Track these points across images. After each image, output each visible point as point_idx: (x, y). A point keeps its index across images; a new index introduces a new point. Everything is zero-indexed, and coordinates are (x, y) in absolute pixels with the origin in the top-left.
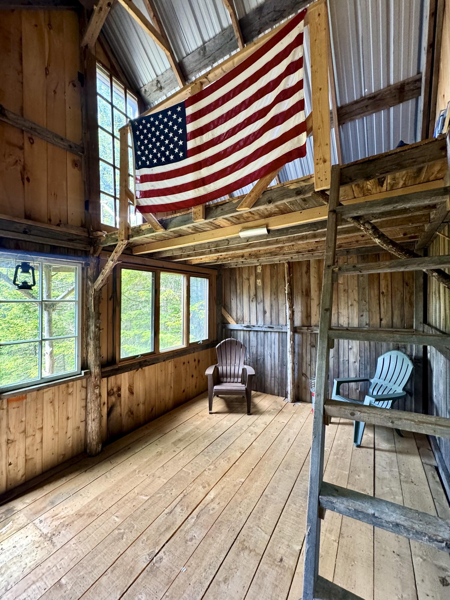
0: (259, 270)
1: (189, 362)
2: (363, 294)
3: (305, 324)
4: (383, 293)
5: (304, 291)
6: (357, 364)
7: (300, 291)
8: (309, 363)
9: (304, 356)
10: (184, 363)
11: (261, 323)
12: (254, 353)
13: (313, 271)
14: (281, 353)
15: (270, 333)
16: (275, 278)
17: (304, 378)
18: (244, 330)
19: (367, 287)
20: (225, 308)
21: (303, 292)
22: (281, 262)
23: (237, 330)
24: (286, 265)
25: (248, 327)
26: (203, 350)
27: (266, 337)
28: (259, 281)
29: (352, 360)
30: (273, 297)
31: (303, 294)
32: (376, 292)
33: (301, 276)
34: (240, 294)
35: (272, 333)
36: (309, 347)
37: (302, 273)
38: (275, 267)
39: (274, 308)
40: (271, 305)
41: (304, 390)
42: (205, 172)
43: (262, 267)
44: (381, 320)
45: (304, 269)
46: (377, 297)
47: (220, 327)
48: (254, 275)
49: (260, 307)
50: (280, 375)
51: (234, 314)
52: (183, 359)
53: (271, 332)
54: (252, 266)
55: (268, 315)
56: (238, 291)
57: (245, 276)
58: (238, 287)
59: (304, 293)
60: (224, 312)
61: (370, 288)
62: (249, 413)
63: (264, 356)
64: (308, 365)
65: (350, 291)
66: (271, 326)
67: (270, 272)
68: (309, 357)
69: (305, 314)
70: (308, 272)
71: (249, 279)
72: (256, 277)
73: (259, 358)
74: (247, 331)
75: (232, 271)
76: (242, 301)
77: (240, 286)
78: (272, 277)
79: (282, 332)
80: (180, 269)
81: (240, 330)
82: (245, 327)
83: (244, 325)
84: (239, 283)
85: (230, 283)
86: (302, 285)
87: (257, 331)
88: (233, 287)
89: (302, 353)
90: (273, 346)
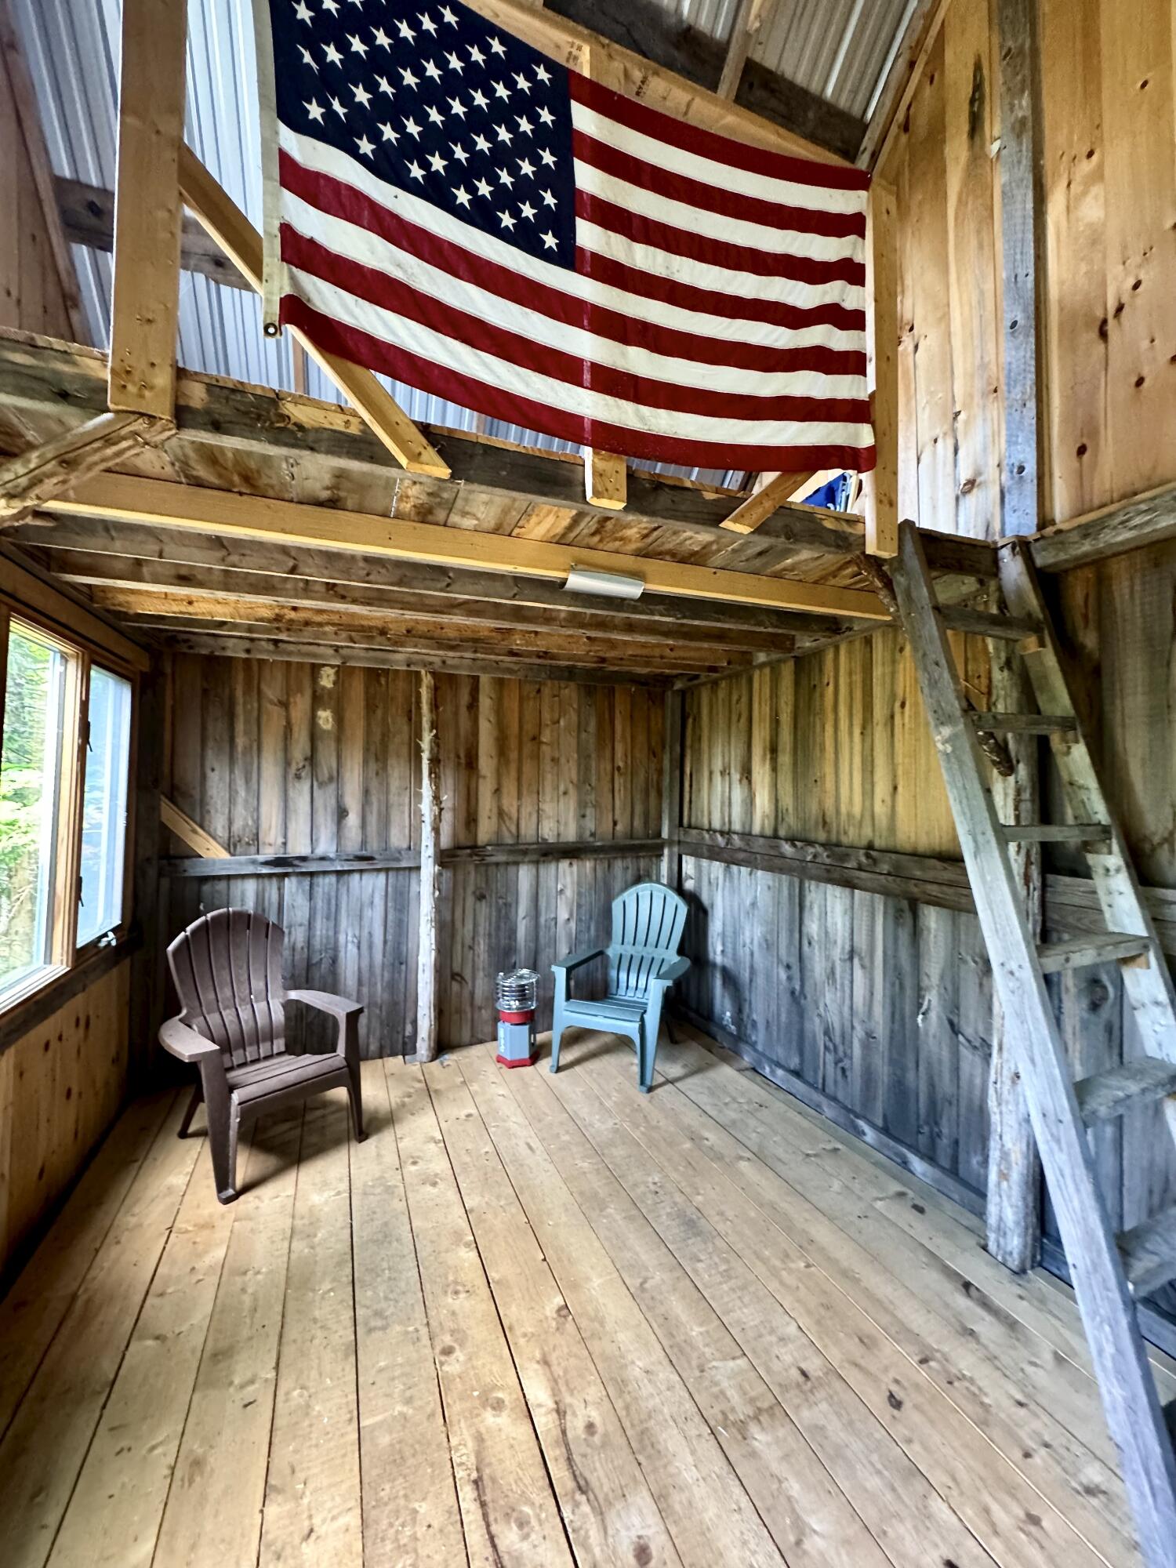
0: (327, 680)
1: (60, 1038)
2: (587, 769)
3: (463, 841)
4: (619, 768)
5: (462, 755)
6: (573, 925)
7: (452, 755)
8: (468, 941)
9: (458, 924)
10: (47, 1046)
11: (326, 846)
12: (299, 945)
13: (485, 703)
14: (390, 930)
15: (356, 876)
16: (379, 712)
17: (455, 986)
18: (258, 876)
19: (593, 756)
20: (172, 800)
21: (458, 757)
22: (413, 668)
23: (229, 877)
24: (427, 680)
25: (278, 862)
27: (343, 890)
28: (325, 718)
29: (563, 915)
30: (373, 766)
31: (459, 764)
32: (609, 767)
33: (456, 714)
34: (247, 750)
36: (470, 900)
37: (457, 707)
38: (383, 680)
39: (374, 799)
40: (366, 792)
41: (455, 1017)
42: (640, 362)
43: (337, 673)
44: (615, 823)
45: (465, 698)
46: (609, 778)
47: (152, 872)
48: (308, 693)
49: (326, 799)
50: (386, 996)
51: (219, 824)
52: (45, 1029)
53: (361, 871)
54: (301, 665)
55: (353, 820)
56: (241, 741)
57: (272, 691)
58: (240, 727)
59: (463, 761)
60: (168, 813)
61: (599, 756)
63: (336, 949)
64: (466, 949)
65: (563, 760)
66: (364, 853)
67: (367, 693)
68: (469, 926)
69: (462, 815)
70: (473, 706)
71: (285, 705)
72: (318, 699)
73: (315, 960)
74: (270, 876)
75: (216, 667)
76: (253, 779)
77: (247, 722)
78: (370, 708)
79: (398, 869)
81: (244, 877)
82: (267, 863)
83: (261, 858)
84: (247, 713)
85: (204, 709)
86: (457, 735)
87: (312, 874)
88: (217, 728)
89: (453, 921)
90: (368, 913)
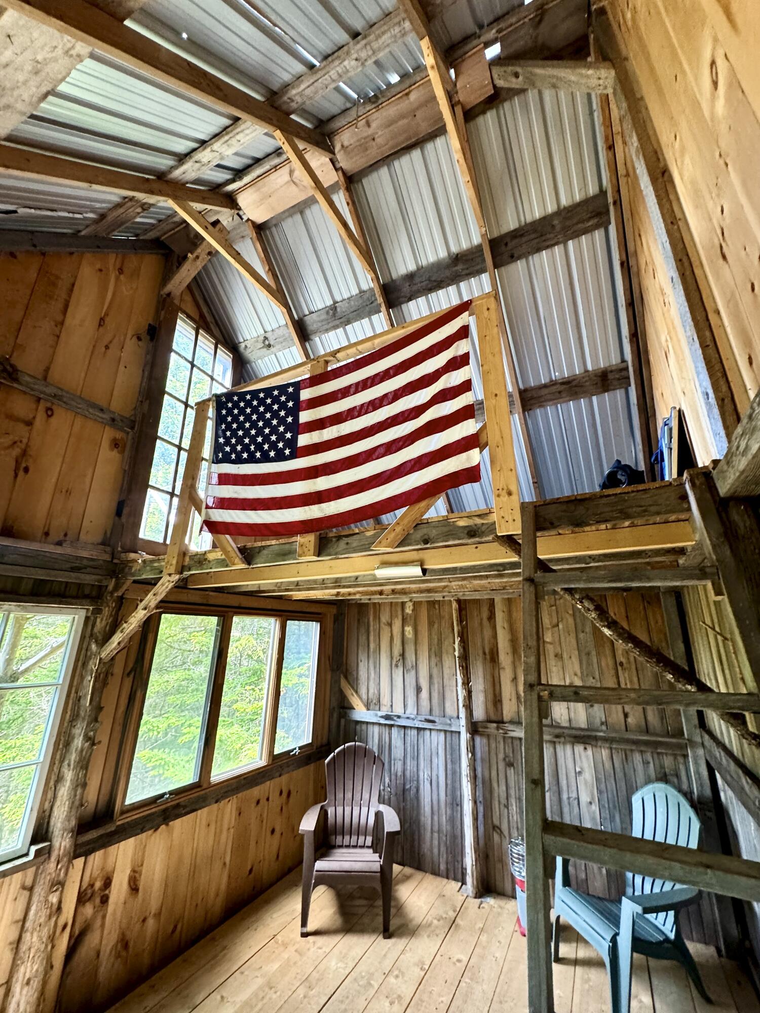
0: (409, 610)
1: (268, 799)
2: (589, 664)
3: (493, 717)
4: (621, 664)
5: (487, 651)
6: (595, 808)
7: (481, 652)
8: (503, 801)
9: (495, 785)
10: (258, 802)
11: (411, 710)
12: (399, 773)
13: (500, 616)
14: (449, 777)
15: (428, 732)
16: (436, 626)
17: (496, 837)
18: (380, 724)
19: (594, 653)
20: (346, 678)
21: (484, 653)
22: (446, 599)
23: (367, 723)
24: (455, 605)
25: (387, 717)
26: (299, 767)
27: (421, 741)
28: (409, 630)
29: (585, 798)
30: (434, 660)
31: (485, 659)
32: (610, 662)
33: (481, 624)
34: (375, 652)
35: (433, 733)
36: (501, 765)
37: (481, 620)
38: (437, 606)
39: (436, 681)
40: (431, 677)
41: (499, 866)
42: (323, 483)
43: (414, 605)
44: (626, 716)
45: (485, 614)
46: (613, 672)
47: (335, 715)
48: (400, 617)
49: (411, 678)
50: (449, 828)
51: (363, 690)
52: (256, 792)
53: (430, 730)
54: (397, 603)
55: (424, 694)
56: (372, 646)
57: (385, 618)
58: (372, 638)
59: (488, 657)
60: (343, 683)
61: (598, 654)
62: (388, 934)
63: (418, 781)
64: (502, 807)
65: (565, 656)
66: (431, 718)
67: (428, 614)
68: (503, 788)
69: (490, 697)
70: (492, 617)
71: (390, 625)
72: (404, 622)
73: (408, 787)
74: (385, 725)
75: (361, 609)
76: (377, 666)
77: (375, 636)
78: (431, 624)
79: (452, 732)
80: (270, 607)
81: (373, 724)
82: (382, 717)
83: (380, 714)
84: (374, 630)
85: (358, 628)
86: (483, 640)
87: (405, 727)
88: (362, 639)
89: (490, 779)
90: (435, 760)
